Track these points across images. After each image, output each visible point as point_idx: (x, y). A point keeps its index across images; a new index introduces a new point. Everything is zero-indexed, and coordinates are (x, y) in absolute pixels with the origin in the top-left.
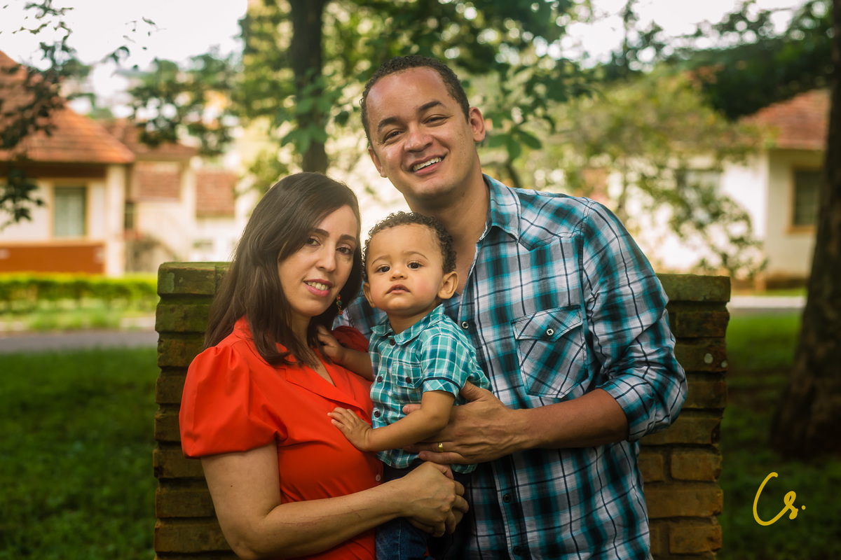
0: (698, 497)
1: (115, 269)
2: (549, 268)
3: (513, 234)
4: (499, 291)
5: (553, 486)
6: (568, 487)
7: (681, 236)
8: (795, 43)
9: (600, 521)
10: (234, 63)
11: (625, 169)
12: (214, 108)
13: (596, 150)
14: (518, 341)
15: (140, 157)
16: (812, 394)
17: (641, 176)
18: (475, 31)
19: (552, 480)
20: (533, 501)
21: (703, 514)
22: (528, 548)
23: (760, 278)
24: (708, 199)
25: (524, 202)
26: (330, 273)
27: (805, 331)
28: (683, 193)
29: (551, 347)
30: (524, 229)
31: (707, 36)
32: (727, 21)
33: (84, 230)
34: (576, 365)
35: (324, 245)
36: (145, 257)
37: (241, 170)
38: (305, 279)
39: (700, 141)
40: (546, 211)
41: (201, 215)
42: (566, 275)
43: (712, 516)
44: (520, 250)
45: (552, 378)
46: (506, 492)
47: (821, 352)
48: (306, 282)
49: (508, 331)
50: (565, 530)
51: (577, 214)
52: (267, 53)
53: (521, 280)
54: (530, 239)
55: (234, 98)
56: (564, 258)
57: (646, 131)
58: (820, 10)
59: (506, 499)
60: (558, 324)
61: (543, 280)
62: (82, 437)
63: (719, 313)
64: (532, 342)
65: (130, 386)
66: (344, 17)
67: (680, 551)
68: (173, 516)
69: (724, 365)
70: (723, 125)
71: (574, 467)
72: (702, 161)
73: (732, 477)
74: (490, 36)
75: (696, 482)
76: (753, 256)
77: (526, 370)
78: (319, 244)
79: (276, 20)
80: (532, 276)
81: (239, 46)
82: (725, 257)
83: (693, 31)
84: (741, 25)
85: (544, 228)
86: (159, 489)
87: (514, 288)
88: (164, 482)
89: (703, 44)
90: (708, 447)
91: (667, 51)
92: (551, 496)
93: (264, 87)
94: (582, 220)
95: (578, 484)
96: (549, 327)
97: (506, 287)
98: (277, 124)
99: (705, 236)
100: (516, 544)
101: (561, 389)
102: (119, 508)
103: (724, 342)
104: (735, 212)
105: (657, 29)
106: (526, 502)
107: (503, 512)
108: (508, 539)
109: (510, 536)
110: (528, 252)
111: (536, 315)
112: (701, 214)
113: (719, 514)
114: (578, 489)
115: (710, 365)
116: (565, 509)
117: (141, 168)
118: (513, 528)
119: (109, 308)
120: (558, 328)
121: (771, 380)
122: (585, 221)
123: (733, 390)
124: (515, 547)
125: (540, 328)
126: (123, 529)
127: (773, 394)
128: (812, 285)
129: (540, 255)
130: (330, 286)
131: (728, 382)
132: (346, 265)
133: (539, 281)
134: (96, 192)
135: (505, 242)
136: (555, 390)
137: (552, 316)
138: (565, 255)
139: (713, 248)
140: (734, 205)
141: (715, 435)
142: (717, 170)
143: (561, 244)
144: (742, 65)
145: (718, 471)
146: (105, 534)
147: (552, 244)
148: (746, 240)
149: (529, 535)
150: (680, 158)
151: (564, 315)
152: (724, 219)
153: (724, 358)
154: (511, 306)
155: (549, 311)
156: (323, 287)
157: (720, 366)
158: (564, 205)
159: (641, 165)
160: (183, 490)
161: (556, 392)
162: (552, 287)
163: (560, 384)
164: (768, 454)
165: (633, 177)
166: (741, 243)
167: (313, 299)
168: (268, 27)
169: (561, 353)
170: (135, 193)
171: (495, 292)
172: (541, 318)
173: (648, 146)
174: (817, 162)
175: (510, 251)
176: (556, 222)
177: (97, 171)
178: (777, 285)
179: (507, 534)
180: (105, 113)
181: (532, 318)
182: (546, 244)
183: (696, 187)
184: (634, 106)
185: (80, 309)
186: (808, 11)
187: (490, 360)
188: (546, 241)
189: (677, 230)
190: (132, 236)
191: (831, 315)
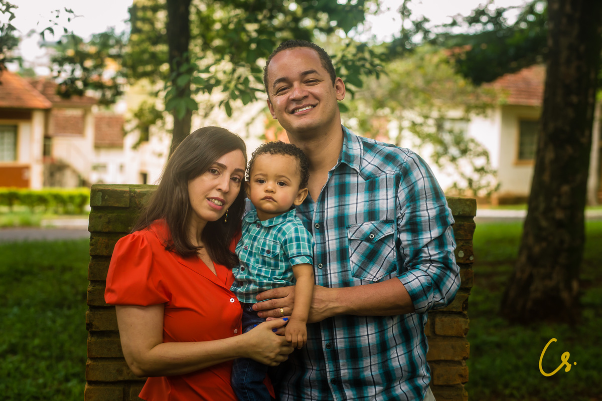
0: (453, 347)
1: (36, 184)
2: (376, 193)
3: (356, 169)
4: (342, 205)
5: (360, 340)
6: (370, 342)
7: (440, 166)
8: (522, 31)
9: (392, 367)
10: (125, 39)
11: (401, 118)
12: (110, 71)
13: (380, 104)
14: (350, 240)
15: (56, 105)
16: (531, 277)
17: (411, 124)
18: (296, 19)
19: (359, 337)
20: (346, 349)
21: (456, 359)
22: (341, 380)
23: (495, 196)
24: (459, 141)
25: (366, 149)
26: (225, 193)
27: (526, 234)
28: (442, 136)
29: (372, 246)
30: (364, 166)
31: (460, 26)
32: (474, 15)
33: (15, 156)
34: (388, 260)
35: (223, 175)
36: (58, 176)
37: (129, 115)
38: (208, 197)
39: (454, 99)
40: (380, 155)
41: (98, 146)
42: (387, 199)
43: (462, 360)
44: (359, 180)
45: (370, 267)
46: (328, 342)
47: (537, 249)
48: (208, 199)
49: (344, 233)
50: (367, 370)
51: (399, 159)
52: (148, 32)
53: (357, 200)
54: (367, 173)
55: (124, 65)
56: (387, 188)
57: (416, 91)
58: (540, 8)
59: (328, 346)
60: (378, 231)
61: (372, 201)
62: (18, 304)
63: (469, 223)
64: (359, 242)
65: (51, 268)
66: (203, 8)
67: (440, 383)
68: (99, 357)
69: (471, 258)
70: (470, 88)
71: (375, 329)
72: (457, 113)
73: (474, 336)
74: (307, 23)
75: (451, 337)
76: (490, 181)
77: (354, 260)
78: (219, 174)
79: (155, 9)
80: (365, 198)
81: (128, 28)
82: (470, 182)
83: (450, 21)
84: (484, 19)
85: (377, 167)
86: (90, 338)
87: (352, 204)
88: (93, 333)
89: (456, 31)
90: (460, 314)
91: (432, 36)
92: (358, 347)
93: (146, 56)
94: (402, 164)
95: (377, 341)
96: (371, 233)
97: (347, 203)
98: (153, 82)
99: (457, 167)
100: (333, 377)
101: (376, 275)
102: (46, 354)
103: (471, 243)
104: (480, 149)
105: (426, 20)
106: (342, 350)
107: (325, 355)
108: (328, 373)
109: (329, 372)
110: (365, 181)
111: (364, 224)
112: (454, 151)
113: (467, 358)
114: (377, 344)
115: (462, 258)
116: (367, 356)
117: (55, 112)
118: (332, 366)
119: (32, 212)
120: (377, 234)
121: (502, 268)
122: (404, 165)
123: (477, 275)
124: (332, 379)
125: (366, 233)
126: (49, 368)
127: (503, 279)
128: (531, 201)
129: (372, 184)
130: (224, 203)
131: (474, 269)
132: (236, 189)
133: (368, 201)
134: (24, 130)
135: (349, 174)
136: (372, 275)
137: (374, 226)
138: (388, 186)
139: (462, 175)
140: (477, 145)
141: (465, 306)
142: (466, 120)
143: (386, 178)
144: (484, 46)
145: (467, 330)
146: (37, 371)
147: (381, 177)
148: (485, 169)
149: (342, 372)
150: (439, 111)
151: (382, 226)
152: (470, 155)
153: (472, 254)
154: (348, 216)
155: (373, 222)
156: (219, 203)
157: (468, 259)
158: (392, 152)
159: (412, 115)
160: (106, 339)
161: (372, 277)
162: (377, 207)
163: (375, 272)
164: (499, 320)
165: (406, 124)
166: (482, 172)
167: (211, 210)
168: (149, 14)
169: (378, 251)
170: (51, 131)
171: (339, 206)
172: (367, 227)
173: (418, 102)
174: (537, 114)
175: (352, 180)
176: (385, 163)
177: (25, 114)
178: (507, 201)
179: (327, 370)
180: (30, 72)
181: (361, 225)
182: (377, 177)
183: (451, 132)
184: (408, 74)
185: (12, 212)
186: (531, 10)
187: (329, 252)
188: (377, 175)
189: (437, 162)
190: (49, 161)
191: (544, 223)
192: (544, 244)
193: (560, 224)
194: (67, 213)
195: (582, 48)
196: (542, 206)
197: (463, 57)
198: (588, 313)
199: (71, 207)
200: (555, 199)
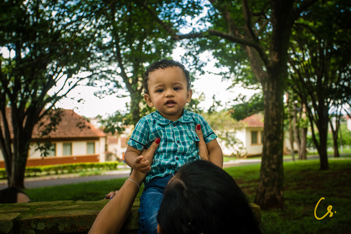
1: (102, 161)
7: (228, 148)
16: (265, 191)
23: (246, 155)
24: (233, 139)
28: (228, 138)
31: (231, 102)
33: (94, 152)
36: (110, 157)
39: (231, 126)
47: (266, 180)
57: (219, 125)
70: (236, 122)
72: (232, 131)
76: (244, 151)
82: (238, 152)
83: (228, 101)
99: (233, 147)
104: (240, 142)
112: (232, 142)
117: (108, 137)
119: (99, 170)
121: (252, 184)
134: (97, 143)
139: (235, 150)
140: (239, 140)
142: (235, 132)
150: (227, 130)
152: (237, 143)
166: (241, 149)
170: (108, 143)
173: (219, 128)
177: (97, 138)
183: (231, 137)
184: (216, 119)
185: (92, 171)
189: (227, 146)
190: (107, 153)
191: (268, 170)
192: (269, 178)
193: (274, 170)
194: (111, 169)
195: (277, 104)
196: (267, 164)
197: (233, 112)
198: (287, 202)
199: (112, 168)
200: (271, 161)
